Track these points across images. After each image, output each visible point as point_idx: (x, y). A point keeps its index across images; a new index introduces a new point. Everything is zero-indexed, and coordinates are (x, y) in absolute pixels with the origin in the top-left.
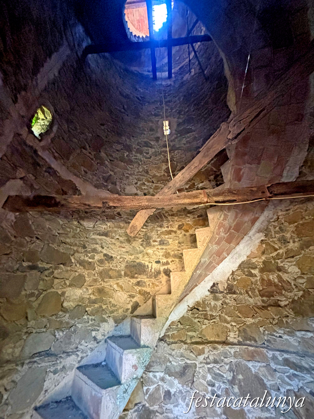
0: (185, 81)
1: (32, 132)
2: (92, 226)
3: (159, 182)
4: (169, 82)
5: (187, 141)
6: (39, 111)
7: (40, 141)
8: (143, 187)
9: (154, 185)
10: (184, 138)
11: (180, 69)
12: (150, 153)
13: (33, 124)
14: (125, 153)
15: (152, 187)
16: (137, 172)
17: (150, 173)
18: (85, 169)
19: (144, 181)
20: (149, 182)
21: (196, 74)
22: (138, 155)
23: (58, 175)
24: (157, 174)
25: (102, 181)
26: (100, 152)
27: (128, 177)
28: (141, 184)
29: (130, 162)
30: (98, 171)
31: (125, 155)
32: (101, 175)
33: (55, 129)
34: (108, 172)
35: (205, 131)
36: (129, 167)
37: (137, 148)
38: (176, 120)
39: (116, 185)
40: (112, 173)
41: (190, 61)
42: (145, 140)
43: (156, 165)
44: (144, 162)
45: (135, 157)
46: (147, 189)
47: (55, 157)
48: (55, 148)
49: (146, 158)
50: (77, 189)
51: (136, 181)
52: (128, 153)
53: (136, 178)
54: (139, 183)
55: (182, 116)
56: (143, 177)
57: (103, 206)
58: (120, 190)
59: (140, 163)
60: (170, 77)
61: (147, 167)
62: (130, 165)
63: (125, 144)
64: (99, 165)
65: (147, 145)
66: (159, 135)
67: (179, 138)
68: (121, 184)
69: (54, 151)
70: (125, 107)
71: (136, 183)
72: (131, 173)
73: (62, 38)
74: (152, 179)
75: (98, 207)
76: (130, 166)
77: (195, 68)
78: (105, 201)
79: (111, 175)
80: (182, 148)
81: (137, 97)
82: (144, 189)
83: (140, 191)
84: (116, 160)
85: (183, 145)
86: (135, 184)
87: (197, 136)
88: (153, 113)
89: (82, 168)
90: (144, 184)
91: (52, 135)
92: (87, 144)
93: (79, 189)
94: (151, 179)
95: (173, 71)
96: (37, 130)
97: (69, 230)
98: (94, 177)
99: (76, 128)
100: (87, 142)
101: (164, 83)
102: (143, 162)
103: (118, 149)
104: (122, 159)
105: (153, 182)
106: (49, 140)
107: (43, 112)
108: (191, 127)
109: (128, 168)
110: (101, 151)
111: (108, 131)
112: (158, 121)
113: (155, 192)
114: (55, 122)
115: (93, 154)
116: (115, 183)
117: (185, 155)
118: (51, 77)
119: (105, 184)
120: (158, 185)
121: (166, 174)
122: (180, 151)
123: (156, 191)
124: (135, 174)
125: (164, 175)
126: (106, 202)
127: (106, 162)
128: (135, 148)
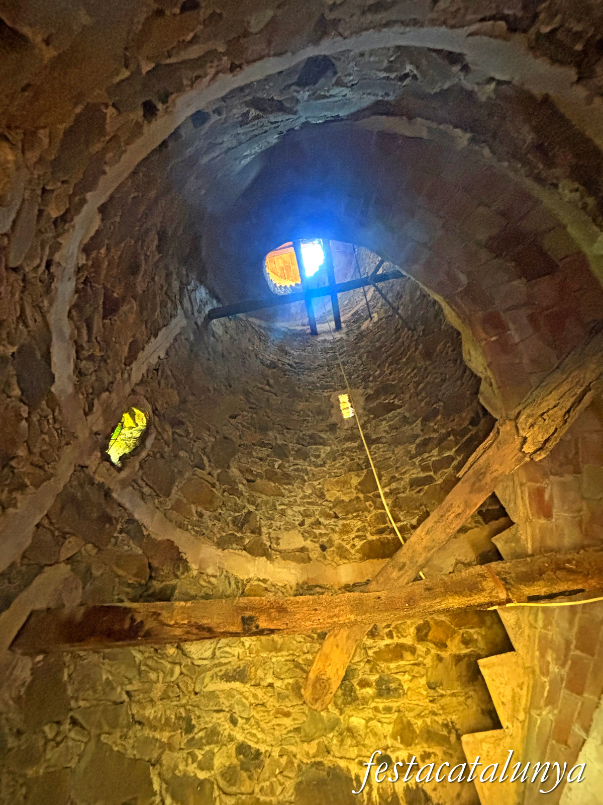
0: (364, 331)
1: (107, 458)
2: (208, 654)
3: (350, 516)
4: (338, 336)
5: (390, 426)
6: (126, 416)
7: (119, 470)
8: (317, 532)
9: (340, 523)
10: (383, 420)
11: (353, 315)
12: (323, 455)
13: (111, 443)
14: (276, 461)
15: (337, 529)
16: (301, 498)
17: (327, 497)
18: (199, 509)
19: (317, 517)
20: (328, 516)
21: (381, 319)
22: (301, 462)
23: (145, 533)
24: (343, 497)
25: (231, 530)
26: (229, 467)
27: (283, 513)
28: (313, 524)
29: (287, 479)
30: (224, 509)
31: (276, 467)
32: (230, 515)
33: (149, 442)
34: (244, 507)
35: (423, 404)
36: (285, 489)
37: (296, 449)
38: (361, 391)
39: (260, 533)
40: (252, 508)
41: (367, 303)
42: (310, 432)
43: (337, 478)
44: (313, 475)
45: (296, 467)
46: (326, 534)
47: (143, 496)
48: (145, 479)
49: (316, 466)
50: (181, 559)
51: (301, 518)
52: (280, 462)
53: (299, 512)
54: (308, 521)
55: (371, 384)
56: (316, 507)
57: (244, 629)
58: (268, 544)
59: (306, 478)
60: (338, 327)
61: (320, 483)
62: (286, 484)
63: (274, 444)
64: (226, 494)
65: (316, 440)
66: (333, 420)
67: (374, 422)
68: (270, 530)
69: (144, 484)
70: (271, 381)
71: (302, 524)
72: (290, 501)
73: (176, 308)
74: (334, 510)
75: (231, 633)
76: (287, 487)
77: (377, 312)
79: (250, 512)
80: (384, 440)
81: (289, 364)
82: (320, 534)
83: (311, 541)
84: (258, 480)
85: (384, 434)
86: (299, 525)
87: (407, 415)
88: (318, 385)
89: (193, 507)
90: (318, 523)
91: (144, 454)
92: (205, 458)
93: (184, 558)
94: (331, 509)
95: (342, 319)
96: (116, 452)
97: (153, 676)
98: (216, 522)
99: (188, 433)
100: (204, 453)
101: (329, 338)
102: (311, 476)
103: (260, 455)
104: (271, 476)
105: (336, 517)
106: (137, 464)
107: (133, 416)
108: (391, 401)
109: (283, 491)
110: (231, 464)
111: (243, 426)
112: (330, 397)
113: (343, 540)
114: (153, 430)
115: (215, 475)
116: (260, 528)
117: (393, 453)
118: (154, 360)
119: (239, 535)
120: (348, 522)
121: (361, 496)
122: (380, 445)
123: (345, 537)
124: (299, 501)
125: (358, 498)
127: (240, 486)
128: (293, 449)
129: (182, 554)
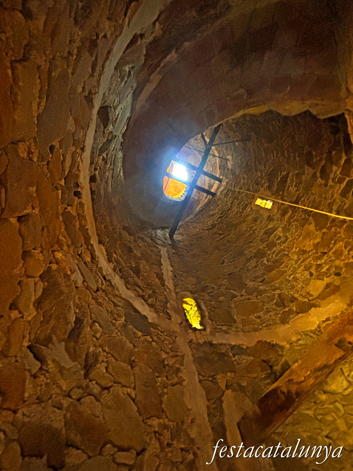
0: (232, 168)
1: (195, 329)
2: (345, 384)
3: (331, 246)
4: (224, 183)
5: (295, 186)
6: (185, 306)
7: (205, 329)
8: (324, 270)
9: (331, 253)
10: (288, 189)
11: (220, 169)
12: (281, 235)
13: (190, 322)
14: (263, 261)
15: (333, 258)
16: (296, 263)
17: (308, 250)
18: (255, 315)
19: (315, 263)
20: (319, 258)
21: (233, 155)
22: (275, 249)
23: (245, 347)
24: (316, 241)
25: (280, 310)
26: (246, 285)
27: (295, 279)
28: (316, 269)
29: (277, 263)
30: (266, 304)
31: (266, 263)
32: (273, 305)
33: (203, 307)
34: (274, 295)
35: (298, 159)
36: (283, 268)
37: (265, 246)
38: (262, 189)
39: (296, 299)
40: (278, 292)
41: (219, 157)
42: (262, 231)
43: (301, 237)
44: (288, 248)
45: (275, 253)
46: (331, 267)
47: (226, 332)
48: (218, 324)
49: (284, 242)
50: (273, 345)
51: (307, 273)
52: (265, 259)
53: (303, 270)
54: (313, 270)
55: (263, 182)
56: (308, 261)
57: (344, 351)
58: (306, 300)
59: (286, 253)
60: (220, 181)
61: (296, 248)
62: (281, 265)
63: (253, 255)
64: (259, 297)
65: (269, 233)
66: (266, 215)
67: (285, 194)
68: (299, 293)
69: (220, 327)
70: (220, 232)
71: (311, 274)
72: (292, 271)
74: (319, 252)
76: (283, 266)
77: (228, 155)
78: (336, 340)
79: (279, 294)
80: (301, 195)
81: (219, 218)
82: (327, 269)
83: (327, 277)
84: (265, 277)
85: (298, 192)
86: (310, 276)
87: (296, 172)
88: (241, 210)
89: (251, 316)
90: (319, 266)
91: (207, 314)
92: (232, 291)
93: (274, 343)
94: (316, 253)
95: (218, 176)
96: (196, 323)
97: (329, 418)
98: (270, 314)
99: (214, 288)
100: (230, 289)
101: (222, 188)
102: (287, 249)
103: (254, 266)
104: (269, 269)
105: (325, 253)
106: (209, 320)
107: (187, 303)
108: (282, 176)
109: (283, 269)
110: (246, 283)
111: (231, 262)
112: (251, 208)
113: (343, 260)
114: (199, 301)
115: (245, 294)
116: (293, 297)
117: (313, 194)
118: (170, 274)
119: (287, 309)
120: (334, 249)
121: (324, 230)
122: (302, 199)
123: (343, 258)
124: (296, 266)
125: (324, 233)
126: (340, 341)
127: (261, 287)
128: (265, 248)
129: (271, 343)
